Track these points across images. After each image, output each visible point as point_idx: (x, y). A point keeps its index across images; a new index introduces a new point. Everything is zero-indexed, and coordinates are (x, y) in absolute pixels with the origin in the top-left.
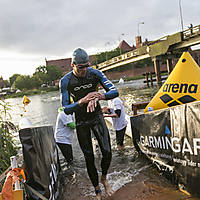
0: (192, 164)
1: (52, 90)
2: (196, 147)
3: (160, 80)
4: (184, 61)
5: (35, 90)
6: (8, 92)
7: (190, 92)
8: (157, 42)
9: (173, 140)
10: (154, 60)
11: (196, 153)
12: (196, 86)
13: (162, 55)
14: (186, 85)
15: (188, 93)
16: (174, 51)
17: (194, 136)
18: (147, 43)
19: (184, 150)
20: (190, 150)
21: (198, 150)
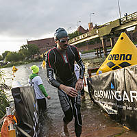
0: (130, 108)
1: (32, 61)
2: (132, 97)
3: (106, 52)
4: (122, 38)
5: (21, 62)
6: (2, 63)
7: (127, 59)
8: (103, 26)
9: (116, 92)
10: (102, 38)
11: (132, 101)
12: (131, 56)
13: (107, 35)
14: (124, 55)
15: (125, 61)
16: (115, 32)
17: (131, 89)
18: (97, 27)
19: (124, 99)
20: (128, 99)
21: (134, 98)
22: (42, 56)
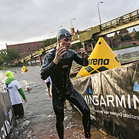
0: (107, 113)
1: (12, 66)
2: (108, 101)
8: (85, 31)
9: (94, 97)
10: (83, 44)
11: (108, 105)
12: (108, 60)
13: (88, 41)
15: (103, 65)
17: (107, 93)
18: (78, 33)
19: (101, 103)
20: (105, 103)
21: (110, 103)
22: (22, 61)
